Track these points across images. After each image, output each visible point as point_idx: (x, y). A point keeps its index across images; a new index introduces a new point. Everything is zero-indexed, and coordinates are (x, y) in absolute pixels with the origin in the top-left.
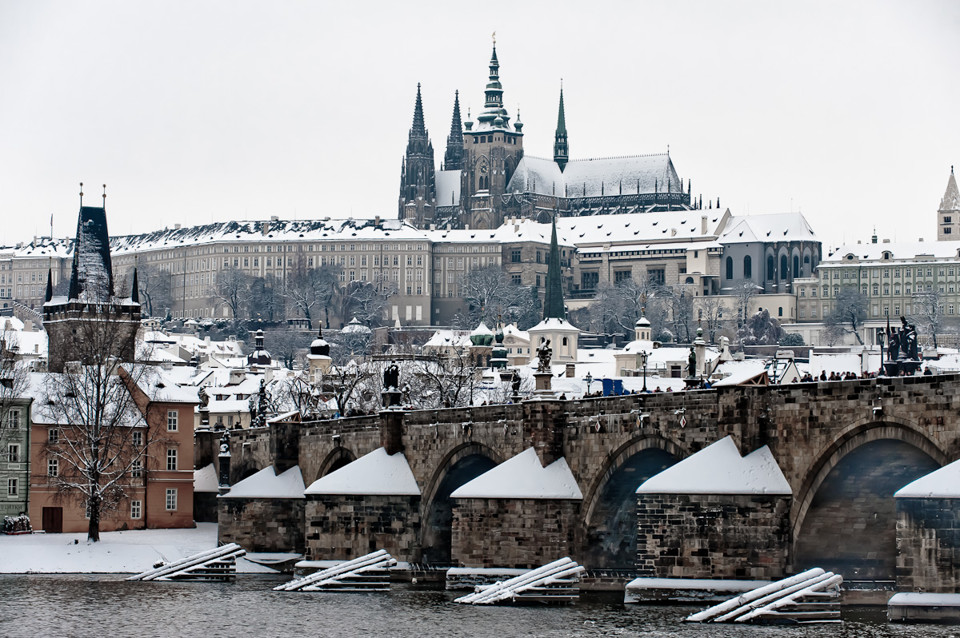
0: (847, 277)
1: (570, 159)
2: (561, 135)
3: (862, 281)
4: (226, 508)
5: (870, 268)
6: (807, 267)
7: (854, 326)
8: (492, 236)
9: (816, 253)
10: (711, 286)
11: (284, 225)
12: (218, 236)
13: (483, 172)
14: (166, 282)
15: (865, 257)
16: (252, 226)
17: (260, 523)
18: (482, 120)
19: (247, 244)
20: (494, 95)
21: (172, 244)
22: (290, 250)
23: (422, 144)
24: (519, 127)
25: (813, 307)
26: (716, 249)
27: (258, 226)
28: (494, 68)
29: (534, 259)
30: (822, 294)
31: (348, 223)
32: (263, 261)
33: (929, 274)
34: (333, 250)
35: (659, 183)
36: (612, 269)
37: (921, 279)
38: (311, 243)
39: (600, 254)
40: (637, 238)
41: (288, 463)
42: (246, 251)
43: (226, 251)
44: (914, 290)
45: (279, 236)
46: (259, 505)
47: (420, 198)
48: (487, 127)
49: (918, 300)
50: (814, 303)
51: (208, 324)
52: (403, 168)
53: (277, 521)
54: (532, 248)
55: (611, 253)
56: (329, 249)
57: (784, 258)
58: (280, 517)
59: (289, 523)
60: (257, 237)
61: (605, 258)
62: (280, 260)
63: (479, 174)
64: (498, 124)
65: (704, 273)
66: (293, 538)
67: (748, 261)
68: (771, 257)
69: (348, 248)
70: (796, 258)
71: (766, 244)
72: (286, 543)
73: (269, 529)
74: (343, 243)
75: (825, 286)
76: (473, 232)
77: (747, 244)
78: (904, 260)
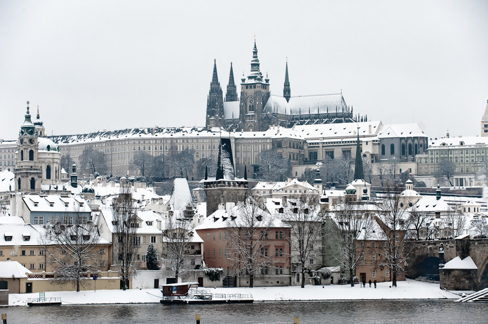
0: (442, 154)
1: (291, 96)
2: (287, 84)
3: (450, 156)
4: (443, 273)
5: (454, 149)
6: (421, 149)
7: (448, 178)
8: (264, 135)
9: (426, 142)
10: (375, 158)
11: (162, 130)
12: (130, 136)
13: (251, 102)
14: (102, 158)
15: (451, 144)
16: (146, 131)
17: (458, 279)
18: (250, 78)
19: (144, 140)
20: (255, 66)
21: (104, 139)
22: (166, 142)
23: (217, 89)
24: (267, 81)
25: (426, 168)
26: (377, 141)
27: (150, 131)
28: (255, 53)
29: (288, 146)
30: (430, 162)
31: (194, 129)
32: (153, 148)
33: (483, 152)
34: (187, 142)
35: (338, 108)
36: (324, 151)
37: (479, 155)
38: (177, 139)
39: (318, 143)
40: (336, 135)
41: (466, 255)
42: (144, 143)
43: (134, 143)
44: (476, 160)
45: (160, 135)
46: (457, 272)
47: (217, 115)
48: (253, 81)
49: (478, 165)
50: (426, 166)
51: (132, 179)
52: (208, 101)
53: (465, 278)
54: (287, 141)
55: (324, 143)
56: (185, 141)
57: (410, 145)
58: (466, 276)
59: (470, 279)
60: (149, 136)
61: (321, 145)
62: (161, 147)
63: (249, 104)
64: (259, 79)
65: (371, 152)
66: (472, 285)
67: (392, 147)
68: (404, 144)
69: (195, 141)
70: (416, 145)
71: (401, 138)
72: (469, 287)
73: (462, 281)
74: (192, 139)
75: (432, 159)
76: (255, 133)
77: (392, 138)
78: (470, 146)
